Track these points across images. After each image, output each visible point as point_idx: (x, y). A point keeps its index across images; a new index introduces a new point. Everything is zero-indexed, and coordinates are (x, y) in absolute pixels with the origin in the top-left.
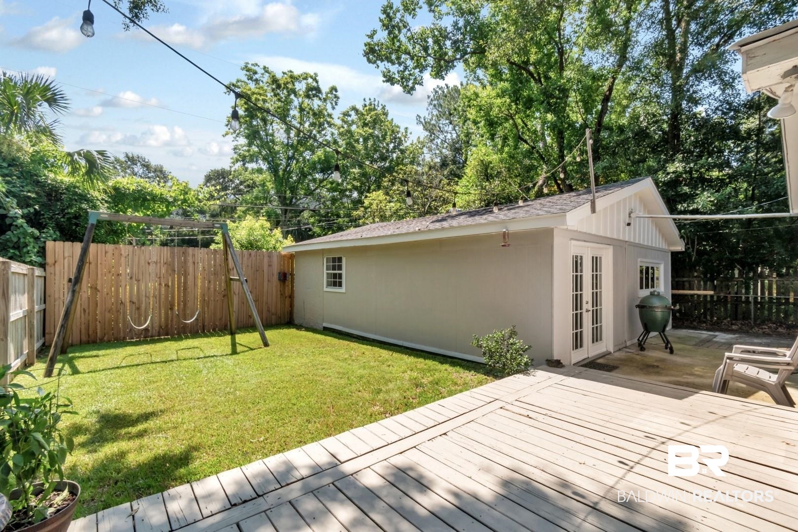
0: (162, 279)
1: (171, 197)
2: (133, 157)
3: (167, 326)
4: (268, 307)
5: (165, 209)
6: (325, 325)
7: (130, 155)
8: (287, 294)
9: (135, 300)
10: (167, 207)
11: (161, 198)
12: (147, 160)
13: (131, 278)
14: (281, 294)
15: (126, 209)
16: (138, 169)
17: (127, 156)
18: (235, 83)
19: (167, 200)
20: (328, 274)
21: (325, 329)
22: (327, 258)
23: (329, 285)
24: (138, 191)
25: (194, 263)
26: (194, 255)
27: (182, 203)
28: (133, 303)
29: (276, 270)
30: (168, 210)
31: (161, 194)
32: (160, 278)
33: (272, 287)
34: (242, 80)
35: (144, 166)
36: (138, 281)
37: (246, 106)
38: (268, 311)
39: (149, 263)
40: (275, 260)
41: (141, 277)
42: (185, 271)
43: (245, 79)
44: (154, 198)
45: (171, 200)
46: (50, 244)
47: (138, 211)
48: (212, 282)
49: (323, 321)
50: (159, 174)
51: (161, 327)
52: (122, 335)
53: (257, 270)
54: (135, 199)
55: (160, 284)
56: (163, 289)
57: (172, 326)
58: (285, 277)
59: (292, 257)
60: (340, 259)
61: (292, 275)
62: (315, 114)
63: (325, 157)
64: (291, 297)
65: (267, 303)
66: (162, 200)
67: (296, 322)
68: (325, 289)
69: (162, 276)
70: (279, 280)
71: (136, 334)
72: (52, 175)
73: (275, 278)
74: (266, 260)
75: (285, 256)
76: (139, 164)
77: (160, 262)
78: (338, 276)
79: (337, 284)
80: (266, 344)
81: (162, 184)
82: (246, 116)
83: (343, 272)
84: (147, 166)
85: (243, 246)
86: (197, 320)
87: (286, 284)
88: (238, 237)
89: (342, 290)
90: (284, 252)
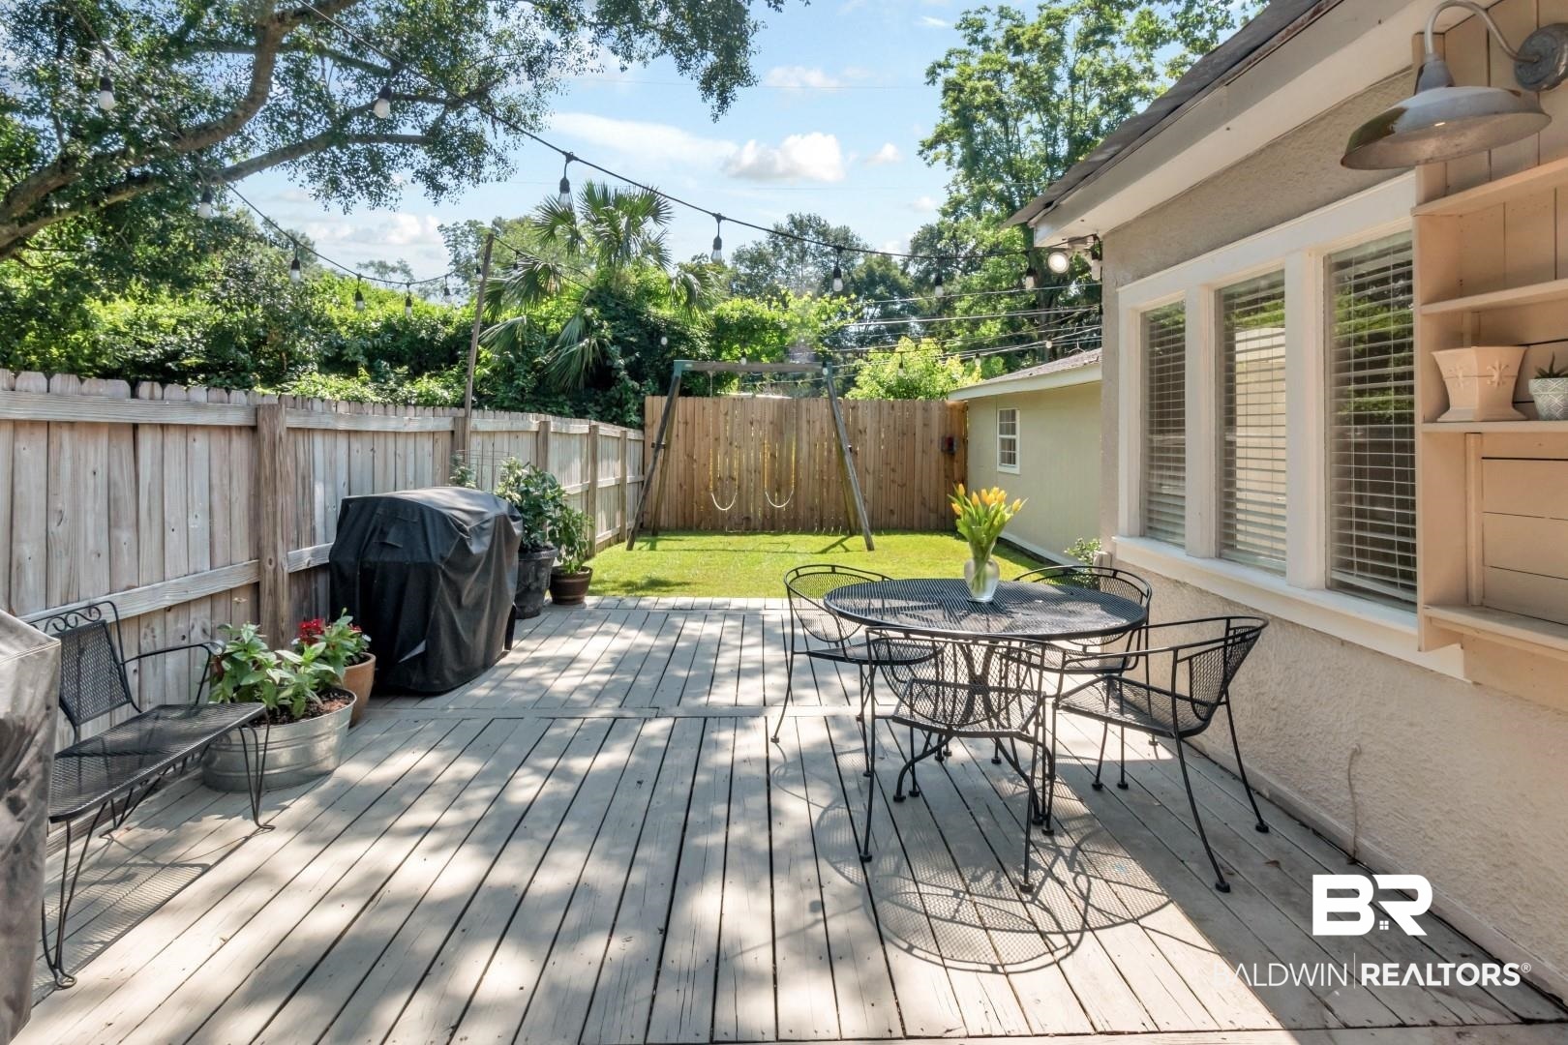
0: (767, 446)
1: (785, 321)
2: (801, 221)
3: (772, 515)
4: (923, 498)
5: (777, 341)
7: (797, 217)
8: (956, 476)
9: (734, 474)
10: (780, 337)
11: (773, 324)
13: (731, 443)
14: (946, 477)
15: (732, 344)
16: (810, 241)
17: (792, 220)
18: (942, 61)
19: (780, 328)
20: (1003, 440)
22: (1003, 412)
23: (1003, 461)
24: (744, 318)
26: (808, 410)
29: (936, 433)
31: (774, 319)
33: (929, 464)
34: (959, 48)
35: (819, 233)
37: (955, 107)
38: (923, 504)
40: (936, 414)
43: (964, 44)
44: (764, 325)
45: (784, 326)
46: (649, 400)
52: (720, 523)
53: (906, 433)
58: (954, 446)
59: (965, 408)
60: (1014, 412)
61: (965, 442)
62: (1104, 82)
64: (965, 481)
65: (920, 490)
66: (776, 327)
68: (1000, 468)
70: (942, 450)
72: (653, 310)
73: (936, 449)
74: (919, 415)
75: (953, 408)
76: (811, 232)
78: (1012, 444)
79: (1011, 459)
80: (870, 548)
81: (774, 304)
82: (957, 126)
83: (1017, 437)
84: (823, 232)
85: (889, 390)
86: (812, 509)
87: (956, 457)
88: (883, 376)
89: (1016, 469)
90: (951, 401)
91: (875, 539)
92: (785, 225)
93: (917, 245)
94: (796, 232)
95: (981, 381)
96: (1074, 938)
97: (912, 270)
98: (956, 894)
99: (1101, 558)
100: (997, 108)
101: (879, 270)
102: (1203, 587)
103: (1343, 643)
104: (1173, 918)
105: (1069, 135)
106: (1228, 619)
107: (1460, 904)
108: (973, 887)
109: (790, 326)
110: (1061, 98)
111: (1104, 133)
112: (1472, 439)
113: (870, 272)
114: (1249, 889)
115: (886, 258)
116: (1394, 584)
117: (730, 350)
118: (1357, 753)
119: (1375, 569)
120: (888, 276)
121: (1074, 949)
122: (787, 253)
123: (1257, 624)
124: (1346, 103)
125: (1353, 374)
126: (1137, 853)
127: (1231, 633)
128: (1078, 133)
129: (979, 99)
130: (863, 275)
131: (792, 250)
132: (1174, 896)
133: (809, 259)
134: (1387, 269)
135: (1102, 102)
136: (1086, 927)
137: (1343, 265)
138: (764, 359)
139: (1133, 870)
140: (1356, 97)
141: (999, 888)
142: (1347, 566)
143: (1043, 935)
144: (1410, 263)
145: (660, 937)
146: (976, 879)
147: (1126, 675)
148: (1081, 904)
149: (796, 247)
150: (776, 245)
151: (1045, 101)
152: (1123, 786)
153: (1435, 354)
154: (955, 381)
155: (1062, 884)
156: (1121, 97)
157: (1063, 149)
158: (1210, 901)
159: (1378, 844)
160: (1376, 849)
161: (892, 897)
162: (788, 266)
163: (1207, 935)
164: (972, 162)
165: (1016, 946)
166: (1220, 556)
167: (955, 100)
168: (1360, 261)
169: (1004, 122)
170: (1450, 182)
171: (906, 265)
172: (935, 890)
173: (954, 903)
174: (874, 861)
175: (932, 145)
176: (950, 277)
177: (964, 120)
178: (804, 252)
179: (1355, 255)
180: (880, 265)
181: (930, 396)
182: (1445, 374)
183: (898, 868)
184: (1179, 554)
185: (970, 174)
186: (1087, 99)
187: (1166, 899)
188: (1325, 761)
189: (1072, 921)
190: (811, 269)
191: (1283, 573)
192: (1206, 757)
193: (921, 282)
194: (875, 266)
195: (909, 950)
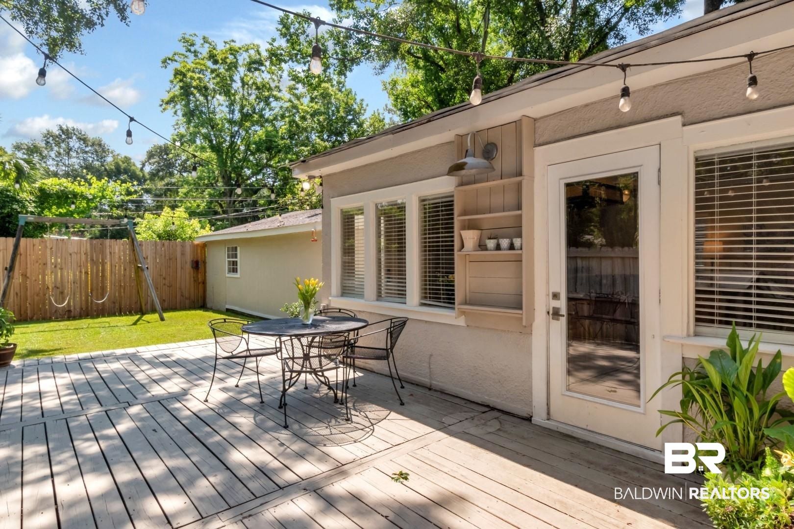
0: (82, 267)
1: (90, 194)
2: (67, 130)
3: (87, 308)
4: (182, 292)
5: (85, 205)
6: (228, 307)
7: (64, 127)
8: (200, 280)
9: (58, 285)
10: (87, 203)
12: (83, 133)
13: (55, 267)
14: (195, 281)
15: (51, 206)
16: (74, 143)
17: (61, 129)
18: (171, 57)
19: (87, 198)
20: (229, 262)
21: (228, 310)
22: (228, 248)
23: (229, 271)
24: (61, 191)
25: (111, 253)
26: (110, 246)
27: (101, 199)
28: (58, 288)
29: (189, 258)
30: (88, 206)
31: (82, 192)
32: (80, 266)
33: (185, 274)
34: (180, 52)
35: (80, 139)
36: (61, 269)
37: (181, 84)
38: (182, 296)
39: (71, 254)
40: (188, 250)
41: (64, 266)
42: (103, 260)
43: (183, 50)
44: (75, 195)
45: (91, 197)
47: (62, 208)
48: (128, 269)
49: (226, 303)
50: (97, 148)
51: (82, 309)
52: (48, 315)
53: (172, 259)
54: (59, 197)
55: (81, 272)
56: (83, 276)
57: (91, 308)
58: (198, 265)
59: (204, 245)
60: (236, 248)
61: (204, 262)
62: (258, 88)
63: (266, 137)
64: (204, 283)
65: (180, 289)
66: (83, 197)
67: (209, 305)
68: (227, 275)
69: (82, 264)
70: (192, 267)
71: (61, 315)
73: (188, 266)
74: (179, 249)
75: (198, 245)
76: (74, 138)
77: (80, 253)
78: (235, 263)
79: (235, 270)
80: (162, 319)
81: (82, 183)
82: (181, 95)
83: (238, 260)
84: (83, 139)
85: (159, 236)
86: (114, 303)
87: (200, 271)
88: (155, 228)
89: (238, 275)
90: (196, 242)
91: (165, 315)
92: (56, 131)
93: (151, 155)
94: (63, 136)
95: (210, 233)
96: (372, 427)
97: (148, 169)
98: (327, 427)
99: (324, 306)
100: (204, 90)
101: (123, 166)
102: (373, 312)
103: (426, 322)
104: (393, 415)
105: (241, 111)
106: (391, 319)
107: (463, 390)
108: (330, 424)
109: (94, 198)
110: (236, 91)
111: (258, 113)
112: (467, 256)
113: (118, 167)
114: (408, 403)
115: (127, 160)
116: (441, 302)
117: (50, 210)
118: (431, 355)
119: (433, 298)
120: (130, 170)
121: (373, 430)
122: (56, 148)
123: (404, 319)
124: (427, 148)
125: (427, 236)
126: (373, 403)
127: (392, 324)
128: (245, 111)
129: (194, 84)
130: (113, 167)
131: (60, 147)
132: (391, 410)
133: (73, 154)
134: (439, 203)
135: (257, 97)
136: (373, 425)
137: (424, 200)
138: (75, 215)
139: (375, 407)
140: (431, 147)
141: (339, 422)
142: (426, 298)
143: (362, 429)
144: (452, 201)
145: (229, 471)
146: (330, 422)
147: (356, 345)
148: (367, 419)
149: (63, 145)
150: (48, 142)
151: (229, 91)
152: (355, 386)
153: (462, 232)
154: (197, 232)
155: (357, 416)
156: (266, 97)
157: (237, 116)
158: (401, 408)
159: (438, 381)
160: (437, 383)
161: (306, 434)
162: (56, 156)
163: (406, 417)
164: (190, 115)
165: (357, 435)
166: (377, 300)
167: (181, 81)
168: (429, 200)
169: (206, 97)
170: (463, 181)
171: (144, 165)
172: (318, 429)
173: (328, 430)
174: (289, 427)
175: (168, 103)
176: (171, 174)
177: (186, 91)
178: (69, 150)
179: (427, 198)
180: (123, 163)
181: (183, 240)
182: (463, 238)
183: (300, 426)
184: (361, 301)
185: (189, 122)
186: (249, 95)
187: (389, 412)
188: (420, 361)
189: (368, 424)
190: (74, 160)
191: (405, 303)
192: (374, 372)
193: (154, 175)
194: (121, 163)
195: (325, 445)
